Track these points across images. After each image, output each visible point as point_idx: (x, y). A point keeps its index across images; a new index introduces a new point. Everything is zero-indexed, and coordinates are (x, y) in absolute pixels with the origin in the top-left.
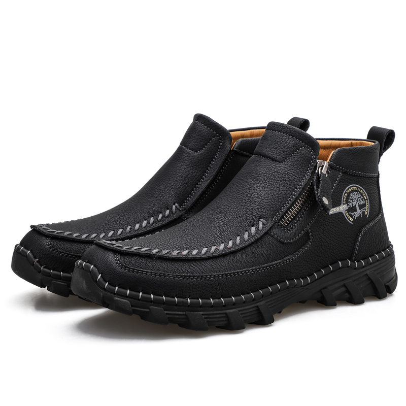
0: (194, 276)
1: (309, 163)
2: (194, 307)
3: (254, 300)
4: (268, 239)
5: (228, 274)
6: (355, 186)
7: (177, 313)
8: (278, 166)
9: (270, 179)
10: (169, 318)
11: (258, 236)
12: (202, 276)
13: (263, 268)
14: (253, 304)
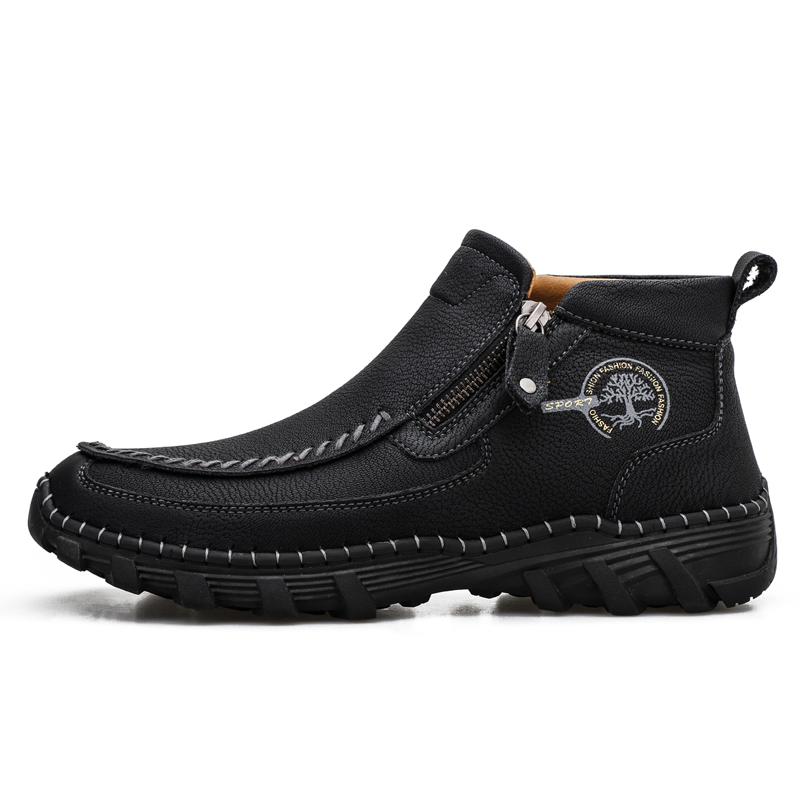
0: (205, 506)
1: (505, 306)
2: (193, 563)
3: (326, 564)
7: (160, 571)
8: (448, 311)
9: (425, 336)
11: (364, 442)
12: (221, 507)
13: (355, 502)
14: (324, 572)
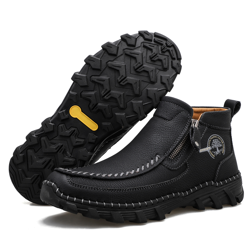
0: (115, 190)
1: (187, 121)
2: (115, 209)
3: (153, 204)
4: (161, 167)
5: (136, 188)
6: (216, 136)
7: (105, 212)
8: (167, 123)
9: (163, 131)
10: (100, 215)
11: (155, 165)
12: (120, 190)
13: (158, 185)
14: (152, 207)
